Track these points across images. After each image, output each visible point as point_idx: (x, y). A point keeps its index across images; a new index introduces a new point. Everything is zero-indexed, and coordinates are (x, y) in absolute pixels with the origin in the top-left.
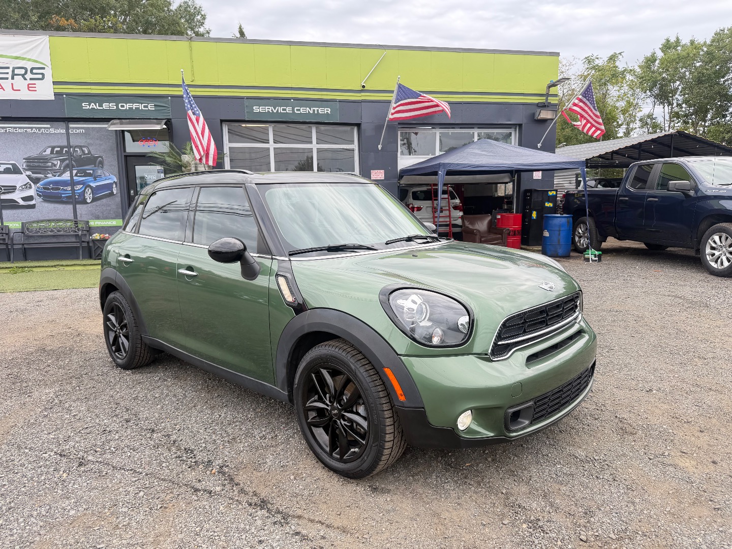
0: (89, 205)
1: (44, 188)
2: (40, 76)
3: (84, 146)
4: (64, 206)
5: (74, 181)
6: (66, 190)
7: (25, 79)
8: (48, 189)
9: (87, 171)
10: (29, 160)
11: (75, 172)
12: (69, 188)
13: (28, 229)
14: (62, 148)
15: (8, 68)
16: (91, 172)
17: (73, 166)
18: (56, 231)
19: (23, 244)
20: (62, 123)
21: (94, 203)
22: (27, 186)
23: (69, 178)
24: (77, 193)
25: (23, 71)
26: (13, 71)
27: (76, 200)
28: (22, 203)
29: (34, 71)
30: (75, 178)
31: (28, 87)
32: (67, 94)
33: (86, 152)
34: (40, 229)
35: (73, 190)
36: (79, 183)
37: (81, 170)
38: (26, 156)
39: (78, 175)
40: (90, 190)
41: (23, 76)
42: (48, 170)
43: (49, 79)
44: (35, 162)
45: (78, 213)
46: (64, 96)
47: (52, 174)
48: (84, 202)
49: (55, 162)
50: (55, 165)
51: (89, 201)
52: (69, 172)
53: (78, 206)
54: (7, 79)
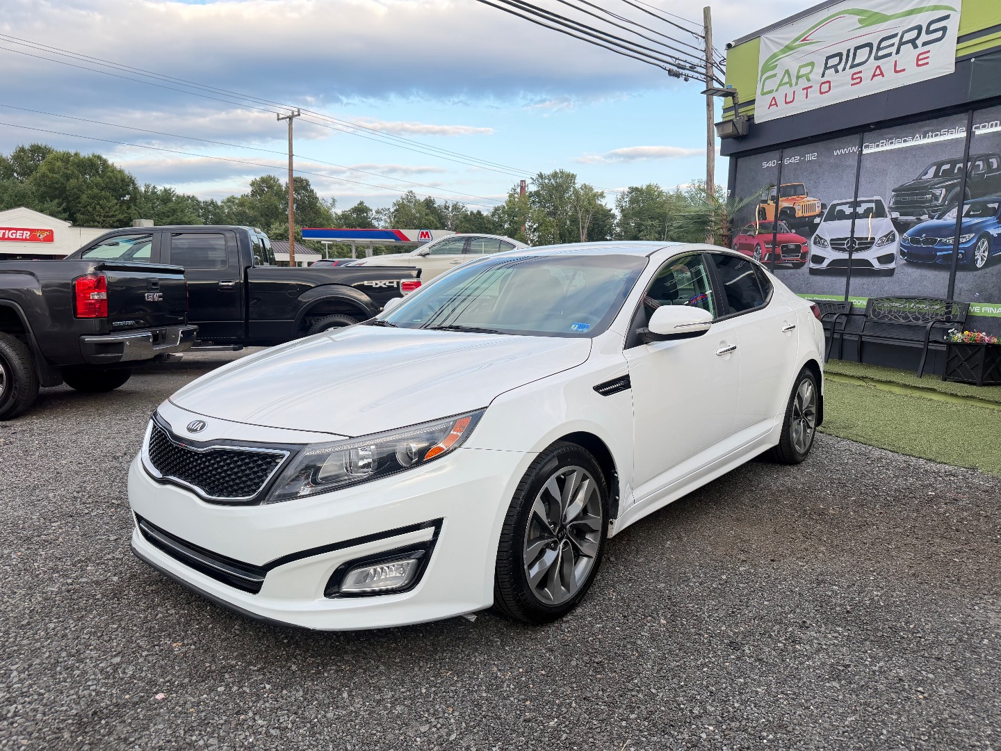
0: (980, 271)
1: (913, 241)
2: (939, 34)
3: (992, 155)
4: (937, 273)
5: (962, 227)
6: (946, 244)
7: (915, 47)
8: (918, 242)
9: (990, 206)
10: (899, 191)
11: (966, 208)
12: (951, 240)
13: (874, 310)
14: (953, 163)
15: (895, 35)
16: (996, 205)
17: (965, 197)
18: (911, 318)
19: (861, 336)
20: (963, 115)
21: (987, 270)
22: (890, 238)
23: (954, 221)
24: (964, 249)
25: (914, 34)
26: (902, 37)
27: (959, 263)
28: (877, 265)
29: (933, 27)
30: (964, 220)
31: (918, 60)
32: (978, 55)
33: (995, 166)
34: (890, 312)
35: (957, 242)
36: (969, 229)
37: (979, 203)
38: (896, 186)
39: (972, 213)
40: (986, 243)
41: (913, 42)
42: (924, 207)
43: (953, 34)
44: (908, 195)
45: (955, 287)
46: (973, 60)
47: (929, 214)
48: (970, 265)
49: (937, 192)
50: (936, 198)
51: (980, 264)
52: (955, 210)
53: (957, 273)
54: (890, 55)
